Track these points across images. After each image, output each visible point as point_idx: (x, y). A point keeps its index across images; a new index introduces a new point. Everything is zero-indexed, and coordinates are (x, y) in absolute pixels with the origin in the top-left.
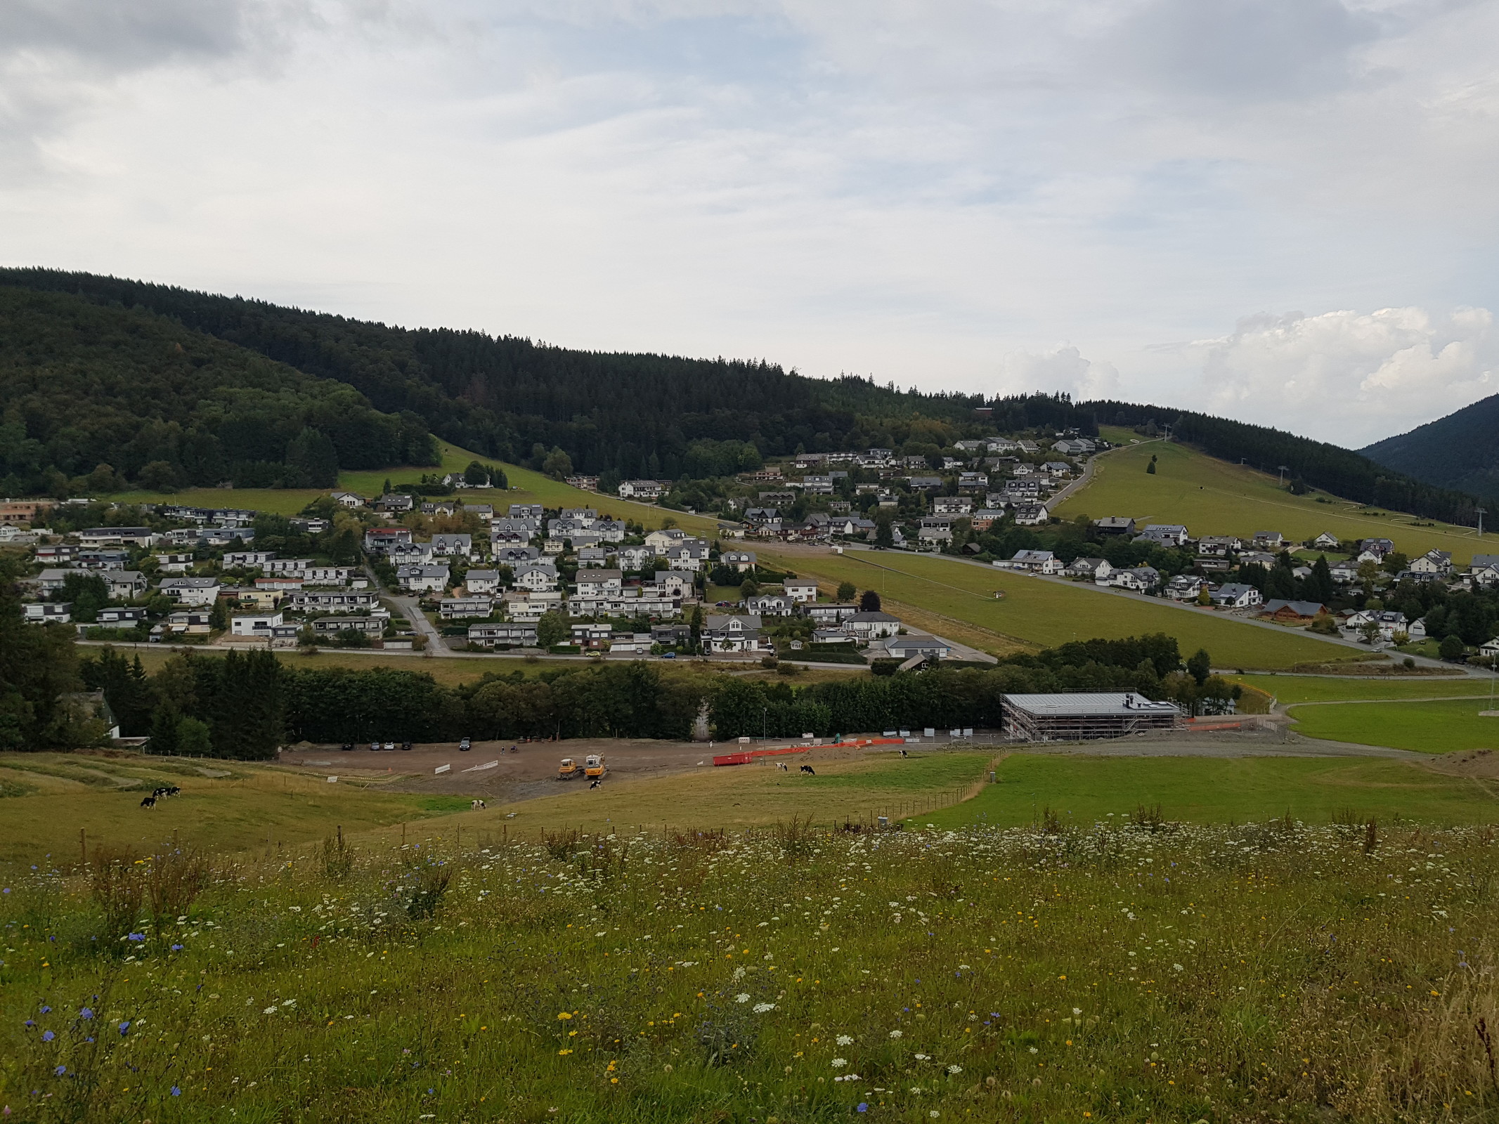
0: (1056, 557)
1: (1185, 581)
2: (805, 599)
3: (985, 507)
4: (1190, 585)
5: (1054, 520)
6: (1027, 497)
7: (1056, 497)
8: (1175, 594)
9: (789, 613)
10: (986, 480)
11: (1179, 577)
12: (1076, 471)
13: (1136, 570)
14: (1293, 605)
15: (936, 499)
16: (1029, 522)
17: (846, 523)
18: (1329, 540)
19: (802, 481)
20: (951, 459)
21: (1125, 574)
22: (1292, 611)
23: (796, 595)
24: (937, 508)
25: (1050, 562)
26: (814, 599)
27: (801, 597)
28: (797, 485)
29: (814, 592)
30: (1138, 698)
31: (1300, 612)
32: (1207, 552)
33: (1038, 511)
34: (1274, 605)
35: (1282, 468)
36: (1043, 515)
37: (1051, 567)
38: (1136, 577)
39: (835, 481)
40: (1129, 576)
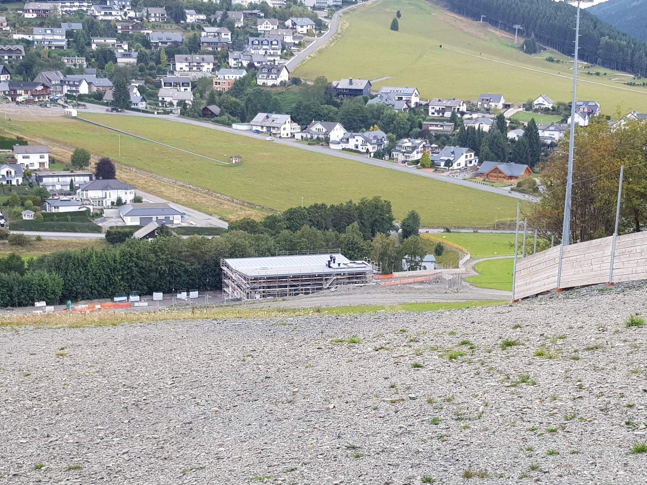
0: (293, 120)
1: (410, 144)
2: (36, 167)
3: (228, 67)
4: (414, 148)
5: (295, 81)
6: (271, 55)
7: (299, 55)
8: (401, 157)
9: (20, 181)
10: (229, 37)
11: (406, 140)
12: (320, 26)
13: (366, 134)
14: (503, 167)
15: (177, 56)
16: (270, 83)
17: (80, 82)
18: (545, 103)
19: (31, 33)
20: (193, 11)
21: (356, 138)
22: (500, 172)
23: (26, 162)
24: (178, 66)
25: (288, 126)
26: (47, 167)
27: (32, 164)
28: (26, 37)
29: (46, 159)
30: (340, 258)
31: (508, 173)
32: (436, 114)
33: (279, 71)
34: (488, 166)
35: (517, 27)
36: (284, 76)
37: (288, 131)
38: (367, 141)
39: (69, 34)
40: (360, 139)
